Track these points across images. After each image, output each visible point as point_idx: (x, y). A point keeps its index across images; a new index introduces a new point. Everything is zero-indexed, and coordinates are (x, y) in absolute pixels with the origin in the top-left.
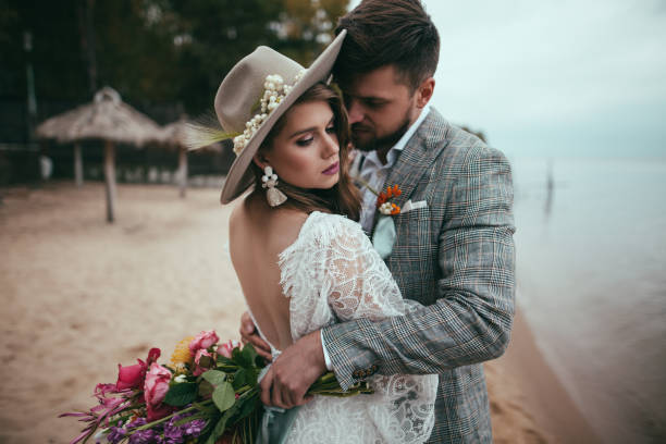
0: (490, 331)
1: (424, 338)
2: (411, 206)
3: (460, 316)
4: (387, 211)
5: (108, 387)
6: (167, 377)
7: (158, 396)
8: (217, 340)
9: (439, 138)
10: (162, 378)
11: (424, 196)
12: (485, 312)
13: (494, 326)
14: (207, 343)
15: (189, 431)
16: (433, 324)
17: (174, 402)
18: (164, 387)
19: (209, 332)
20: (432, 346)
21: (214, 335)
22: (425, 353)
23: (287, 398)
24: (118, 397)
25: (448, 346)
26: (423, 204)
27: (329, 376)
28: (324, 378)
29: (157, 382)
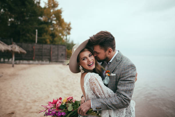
0: (125, 103)
1: (111, 103)
2: (112, 75)
3: (119, 99)
4: (107, 75)
5: (50, 102)
6: (61, 103)
7: (59, 106)
8: (73, 99)
9: (120, 59)
10: (60, 102)
11: (115, 73)
12: (124, 99)
13: (126, 102)
14: (70, 99)
15: (62, 114)
16: (114, 100)
17: (61, 108)
18: (60, 105)
19: (71, 97)
20: (113, 105)
21: (72, 97)
22: (112, 106)
23: (82, 113)
24: (52, 105)
25: (116, 105)
26: (115, 75)
27: (91, 110)
28: (90, 110)
29: (59, 103)
